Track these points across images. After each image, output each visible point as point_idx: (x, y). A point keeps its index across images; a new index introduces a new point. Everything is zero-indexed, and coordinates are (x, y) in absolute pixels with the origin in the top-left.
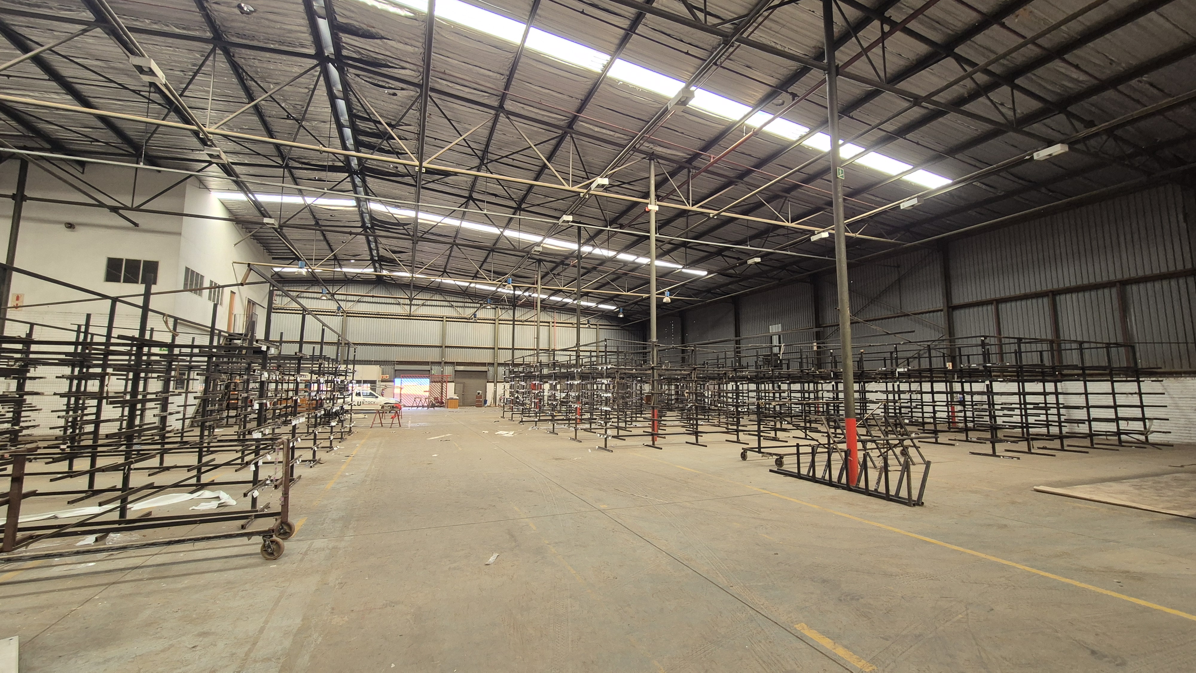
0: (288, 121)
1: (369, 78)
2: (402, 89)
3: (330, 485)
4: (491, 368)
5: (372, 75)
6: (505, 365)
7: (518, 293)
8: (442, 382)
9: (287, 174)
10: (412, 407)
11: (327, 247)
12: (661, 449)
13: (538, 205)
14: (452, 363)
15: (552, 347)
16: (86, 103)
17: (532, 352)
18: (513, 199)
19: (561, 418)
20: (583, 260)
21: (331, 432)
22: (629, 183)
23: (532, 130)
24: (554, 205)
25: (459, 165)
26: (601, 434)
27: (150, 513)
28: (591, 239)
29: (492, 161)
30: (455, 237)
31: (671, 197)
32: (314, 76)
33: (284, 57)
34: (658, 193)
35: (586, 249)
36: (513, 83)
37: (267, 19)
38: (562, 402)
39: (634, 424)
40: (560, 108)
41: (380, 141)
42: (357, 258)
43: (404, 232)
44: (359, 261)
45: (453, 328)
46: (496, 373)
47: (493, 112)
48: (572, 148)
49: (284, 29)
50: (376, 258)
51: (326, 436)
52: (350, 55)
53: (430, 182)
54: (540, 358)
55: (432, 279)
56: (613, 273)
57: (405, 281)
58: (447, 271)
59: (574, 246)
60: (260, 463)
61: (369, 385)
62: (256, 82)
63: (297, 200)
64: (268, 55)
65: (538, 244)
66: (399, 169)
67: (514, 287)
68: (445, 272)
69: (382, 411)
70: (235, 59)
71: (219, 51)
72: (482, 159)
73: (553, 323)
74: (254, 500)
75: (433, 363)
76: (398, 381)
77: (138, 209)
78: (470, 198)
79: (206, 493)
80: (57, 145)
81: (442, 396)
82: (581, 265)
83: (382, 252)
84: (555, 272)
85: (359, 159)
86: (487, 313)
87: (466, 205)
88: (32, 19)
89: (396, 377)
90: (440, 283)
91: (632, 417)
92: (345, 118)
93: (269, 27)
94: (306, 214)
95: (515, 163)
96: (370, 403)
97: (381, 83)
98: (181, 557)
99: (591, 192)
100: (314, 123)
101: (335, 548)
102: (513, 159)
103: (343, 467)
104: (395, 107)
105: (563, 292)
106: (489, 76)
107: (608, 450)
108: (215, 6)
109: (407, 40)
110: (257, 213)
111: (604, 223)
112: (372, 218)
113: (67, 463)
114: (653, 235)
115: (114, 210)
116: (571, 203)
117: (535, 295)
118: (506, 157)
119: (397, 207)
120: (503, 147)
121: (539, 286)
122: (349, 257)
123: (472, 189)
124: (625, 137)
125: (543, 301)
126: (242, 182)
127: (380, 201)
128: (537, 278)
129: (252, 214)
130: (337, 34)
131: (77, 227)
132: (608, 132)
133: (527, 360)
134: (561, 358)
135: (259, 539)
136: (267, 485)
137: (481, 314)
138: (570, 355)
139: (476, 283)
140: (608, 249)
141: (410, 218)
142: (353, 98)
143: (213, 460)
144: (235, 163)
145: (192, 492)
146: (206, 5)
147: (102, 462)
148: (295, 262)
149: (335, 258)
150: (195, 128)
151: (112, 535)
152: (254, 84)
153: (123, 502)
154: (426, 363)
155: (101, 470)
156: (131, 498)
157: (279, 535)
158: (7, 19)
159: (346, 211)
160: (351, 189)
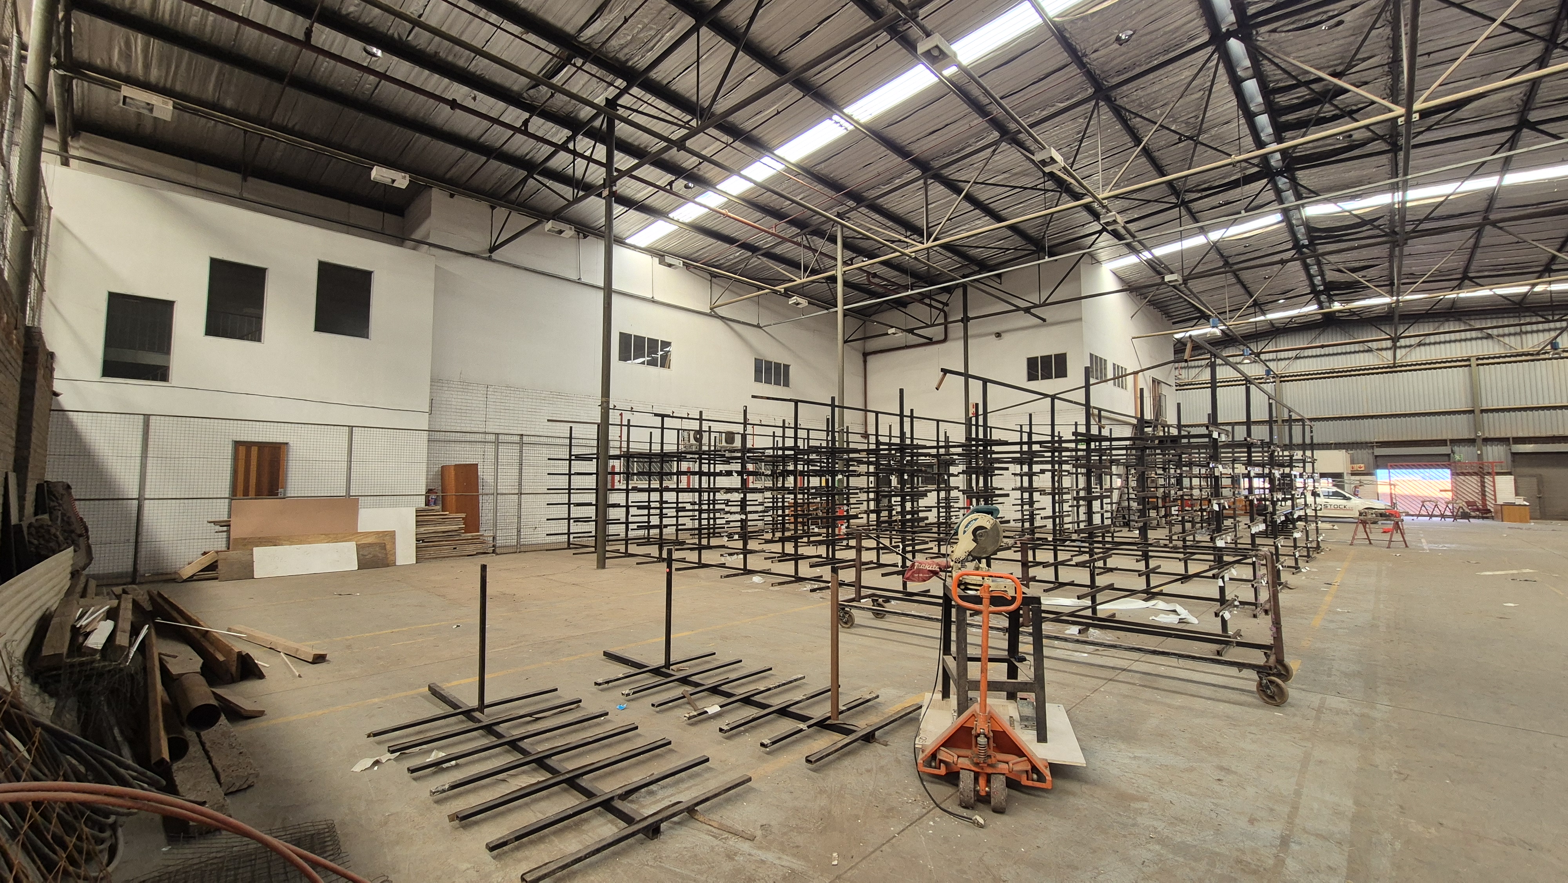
0: (1181, 145)
1: (1293, 23)
2: (1354, 6)
3: (1317, 621)
5: (1297, 17)
8: (1481, 474)
9: (1183, 212)
10: (1418, 516)
11: (1242, 291)
14: (1503, 440)
16: (999, 219)
21: (1296, 547)
27: (1114, 615)
30: (1488, 210)
32: (1209, 68)
33: (1170, 67)
37: (1147, 34)
41: (1317, 108)
42: (1290, 294)
43: (1377, 232)
44: (1291, 297)
45: (1488, 375)
49: (1169, 32)
50: (1322, 288)
51: (1290, 551)
52: (1260, 9)
53: (1421, 133)
55: (1441, 295)
57: (1381, 311)
58: (1471, 275)
60: (1226, 579)
61: (1330, 480)
62: (1141, 117)
63: (1199, 241)
64: (1151, 76)
66: (1354, 137)
68: (1466, 278)
69: (1366, 519)
70: (1117, 103)
71: (1101, 103)
72: (1551, 39)
74: (1224, 622)
75: (1454, 442)
76: (1382, 474)
77: (1045, 304)
78: (1523, 125)
79: (1160, 604)
80: (983, 266)
81: (1484, 500)
83: (1331, 276)
85: (1283, 152)
87: (1512, 142)
88: (960, 163)
89: (1378, 467)
90: (1454, 301)
92: (1257, 102)
93: (1152, 41)
94: (1213, 255)
96: (1338, 508)
97: (1313, 20)
98: (1162, 670)
100: (1213, 132)
101: (1364, 715)
103: (1328, 599)
104: (1341, 42)
108: (1094, 55)
110: (1151, 273)
112: (1310, 230)
115: (1027, 310)
119: (1353, 197)
122: (1276, 298)
123: (1526, 107)
126: (1138, 241)
127: (1326, 199)
129: (1149, 276)
131: (1003, 335)
135: (1251, 674)
136: (1236, 606)
141: (1383, 207)
142: (1267, 67)
143: (1159, 567)
144: (1127, 222)
145: (1146, 600)
146: (1085, 60)
147: (1062, 556)
148: (1202, 321)
149: (1255, 304)
150: (1088, 199)
151: (1091, 630)
152: (1138, 119)
153: (1094, 600)
154: (1443, 443)
155: (1063, 563)
156: (1099, 598)
157: (1273, 675)
158: (945, 172)
159: (1268, 233)
160: (1274, 198)
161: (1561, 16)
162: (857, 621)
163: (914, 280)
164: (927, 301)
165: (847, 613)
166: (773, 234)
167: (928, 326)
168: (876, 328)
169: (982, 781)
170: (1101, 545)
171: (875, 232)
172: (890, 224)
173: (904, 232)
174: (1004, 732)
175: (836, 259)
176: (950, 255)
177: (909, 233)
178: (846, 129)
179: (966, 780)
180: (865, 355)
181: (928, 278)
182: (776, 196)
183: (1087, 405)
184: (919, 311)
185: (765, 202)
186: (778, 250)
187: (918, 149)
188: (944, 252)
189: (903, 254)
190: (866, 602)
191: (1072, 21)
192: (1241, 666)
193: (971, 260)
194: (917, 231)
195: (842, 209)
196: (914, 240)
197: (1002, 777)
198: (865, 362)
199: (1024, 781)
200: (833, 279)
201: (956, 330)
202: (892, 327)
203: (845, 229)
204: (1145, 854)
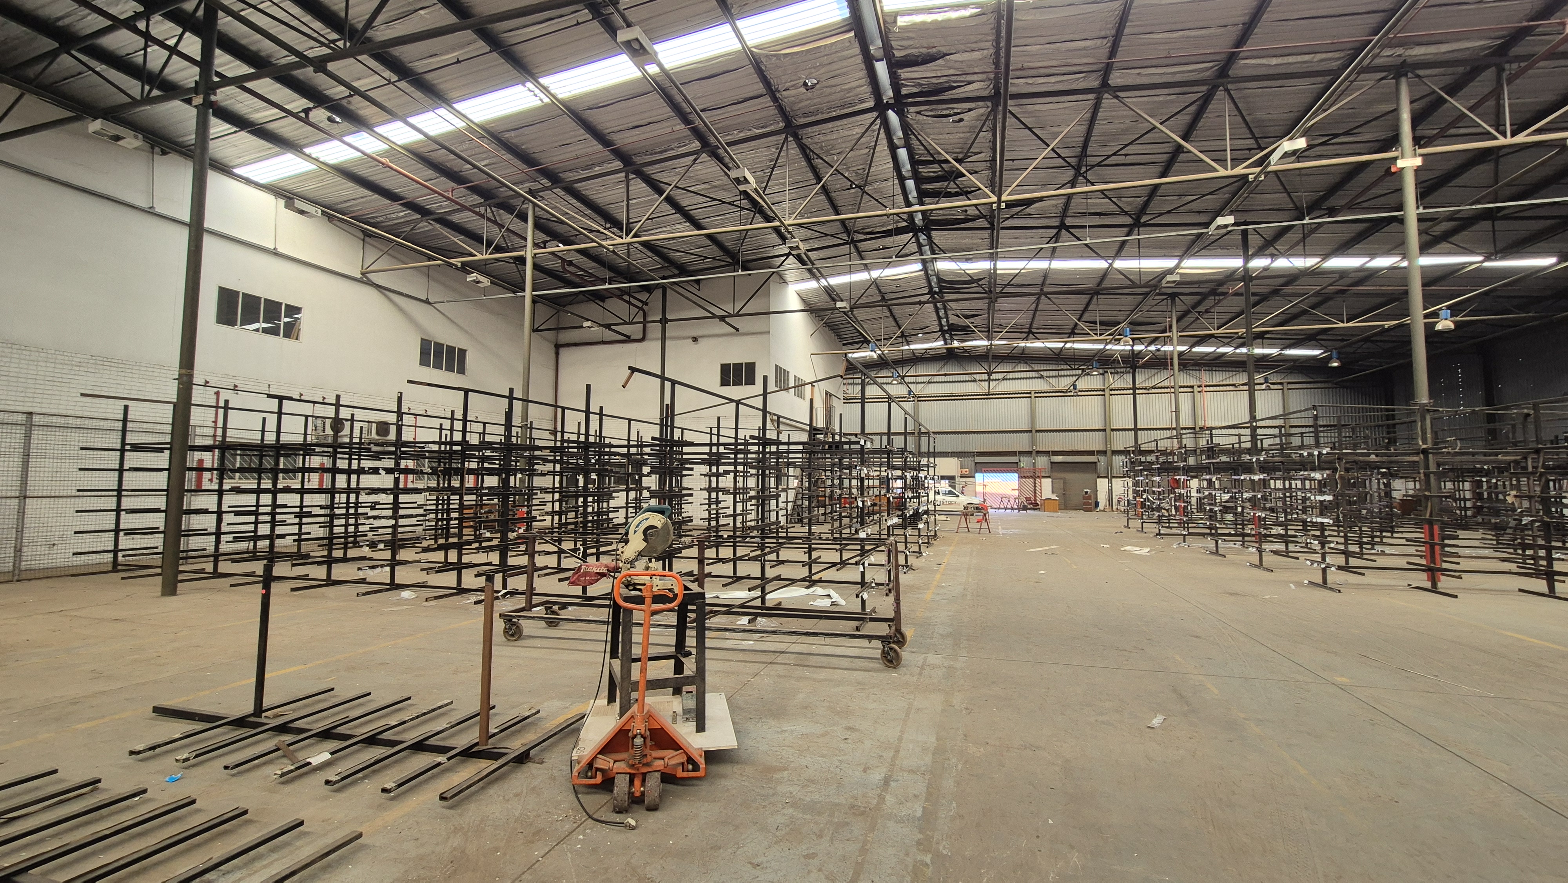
0: (852, 191)
1: (931, 110)
2: (970, 110)
3: (928, 596)
4: (1102, 458)
5: (934, 107)
6: (1125, 452)
7: (1138, 348)
8: (1034, 477)
9: (853, 250)
10: (999, 508)
11: (894, 324)
12: (1456, 597)
13: (1169, 212)
14: (1047, 453)
15: (1200, 423)
16: (699, 227)
17: (1168, 433)
18: (1126, 213)
19: (1227, 531)
20: (1254, 282)
21: (919, 536)
22: (1347, 133)
23: (1154, 102)
24: (1194, 206)
25: (1045, 186)
26: (1313, 562)
27: (780, 604)
28: (1268, 246)
29: (1093, 166)
30: (1043, 284)
31: (1453, 131)
32: (874, 131)
33: (845, 121)
34: (1419, 133)
35: (1258, 263)
36: (1122, 43)
37: (827, 87)
38: (1225, 507)
39: (1379, 548)
40: (1201, 52)
41: (946, 183)
42: (926, 330)
43: (980, 289)
44: (927, 334)
45: (1043, 404)
46: (1110, 465)
47: (1092, 96)
48: (1228, 106)
49: (845, 90)
50: (946, 328)
51: (915, 539)
52: (909, 92)
53: (1007, 219)
54: (1184, 441)
55: (1015, 344)
56: (1317, 294)
57: (982, 351)
58: (1034, 330)
59: (1236, 263)
60: (866, 565)
61: (947, 481)
62: (822, 158)
63: (863, 276)
64: (830, 125)
65: (1170, 271)
66: (969, 212)
67: (1133, 340)
68: (1030, 332)
69: (967, 512)
70: (803, 141)
71: (790, 139)
72: (1077, 169)
73: (1200, 386)
74: (863, 602)
75: (1022, 453)
76: (979, 476)
77: (738, 315)
78: (1062, 226)
79: (818, 590)
80: (683, 270)
81: (1035, 496)
82: (1252, 290)
83: (953, 319)
84: (1201, 308)
85: (923, 212)
86: (1093, 381)
87: (1056, 238)
88: (662, 164)
89: (977, 471)
90: (1024, 349)
91: (1373, 537)
92: (906, 168)
93: (831, 94)
94: (873, 290)
95: (1130, 159)
96: (951, 504)
97: (944, 112)
98: (814, 649)
99: (1270, 169)
100: (876, 185)
101: (950, 667)
102: (1126, 155)
103: (938, 576)
104: (962, 135)
105: (1216, 338)
106: (1085, 49)
107: (1331, 589)
108: (785, 93)
109: (973, 46)
110: (827, 298)
111: (1295, 213)
112: (940, 280)
113: (714, 549)
114: (1412, 211)
115: (722, 318)
116: (1227, 196)
117: (1168, 348)
118: (1114, 154)
119: (968, 260)
120: (1109, 142)
121: (1175, 334)
122: (916, 332)
123: (1064, 213)
124: (1337, 55)
125: (1181, 354)
126: (817, 268)
127: (950, 257)
128: (1171, 322)
129: (823, 301)
130: (895, 73)
131: (699, 340)
132: (1300, 58)
133: (1162, 445)
134: (1223, 440)
135: (877, 644)
136: (873, 588)
137: (1082, 384)
138: (1239, 435)
139: (1074, 342)
140: (1305, 255)
141: (984, 271)
142: (915, 142)
143: (820, 557)
144: (809, 250)
145: (808, 588)
146: (778, 95)
147: (740, 552)
148: (865, 345)
149: (903, 335)
150: (777, 223)
151: (759, 619)
152: (820, 161)
153: (763, 590)
154: (1013, 454)
155: (741, 558)
156: (768, 588)
157: (894, 642)
158: (649, 170)
159: (911, 278)
160: (916, 250)
161: (1083, 154)
162: (526, 632)
163: (612, 275)
164: (626, 298)
165: (514, 624)
166: (449, 199)
167: (625, 323)
168: (568, 319)
169: (637, 782)
170: (775, 541)
171: (571, 218)
172: (589, 212)
173: (603, 223)
174: (662, 728)
175: (525, 239)
176: (650, 254)
177: (608, 225)
178: (541, 100)
179: (621, 784)
180: (558, 347)
181: (629, 274)
182: (453, 157)
183: (764, 411)
184: (617, 306)
185: (439, 160)
186: (456, 218)
187: (623, 140)
188: (645, 250)
189: (601, 245)
190: (539, 611)
191: (767, 56)
192: (870, 638)
193: (671, 262)
194: (616, 223)
195: (535, 186)
196: (613, 233)
197: (656, 774)
198: (557, 354)
199: (680, 774)
200: (522, 260)
201: (655, 330)
202: (588, 320)
203: (537, 209)
204: (780, 819)
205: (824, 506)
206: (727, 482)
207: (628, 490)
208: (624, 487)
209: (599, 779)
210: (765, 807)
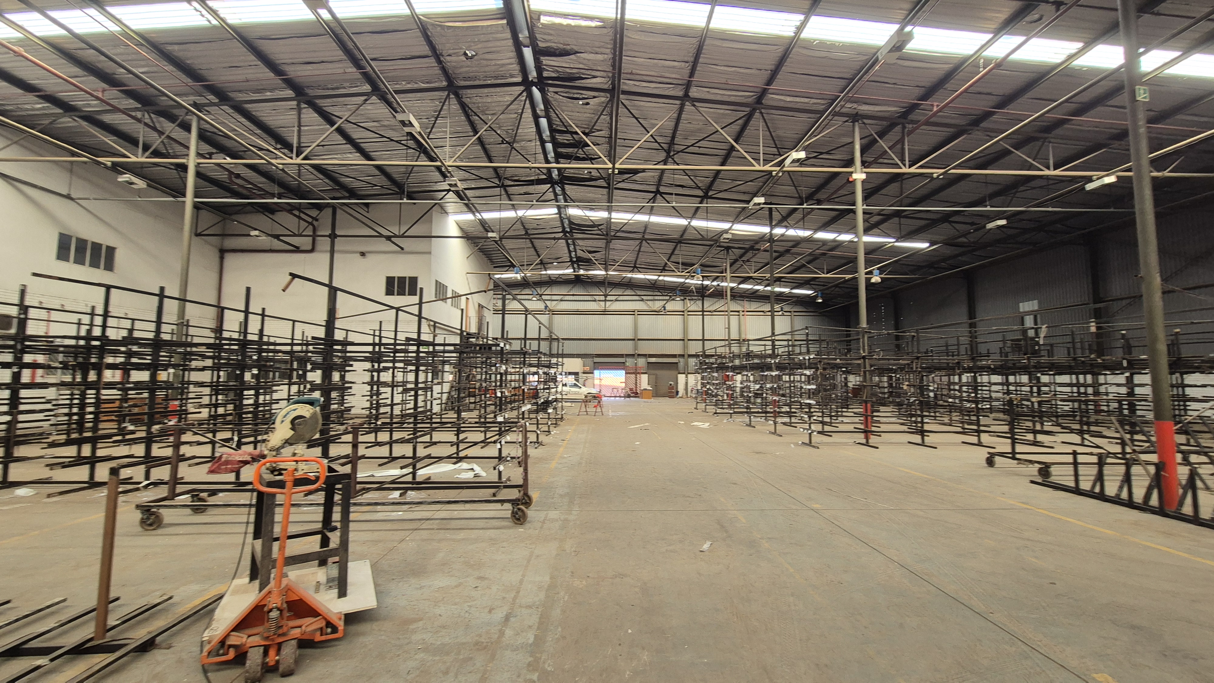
0: (503, 146)
1: (566, 93)
2: (594, 97)
3: (553, 464)
4: (681, 360)
5: (567, 90)
6: (696, 356)
7: (706, 283)
8: (636, 373)
9: (503, 192)
10: (609, 397)
11: (535, 253)
12: (877, 448)
13: (726, 190)
14: (644, 356)
15: (743, 337)
16: (369, 158)
17: (723, 343)
18: (699, 188)
19: (756, 410)
20: (776, 243)
21: (549, 418)
22: (827, 153)
23: (718, 113)
24: (742, 188)
25: (646, 161)
26: (804, 429)
27: (429, 478)
28: (784, 220)
29: (678, 152)
30: (644, 233)
31: (881, 160)
32: (521, 101)
33: (498, 89)
34: (864, 159)
35: (779, 231)
36: (698, 68)
37: (484, 59)
38: (756, 394)
39: (840, 419)
40: (747, 84)
41: (576, 150)
42: (560, 260)
43: (599, 232)
44: (561, 263)
45: (644, 321)
46: (687, 364)
47: (678, 102)
48: (762, 124)
49: (499, 65)
50: (575, 259)
51: (545, 421)
52: (549, 75)
53: (620, 182)
54: (733, 349)
55: (624, 275)
56: (810, 254)
57: (600, 279)
58: (637, 266)
59: (766, 230)
60: (503, 443)
61: (573, 376)
62: (478, 116)
63: (511, 214)
64: (486, 90)
65: (726, 231)
66: (593, 174)
67: (703, 277)
68: (635, 267)
69: (587, 400)
70: (463, 100)
71: (452, 96)
72: (668, 152)
73: (743, 311)
74: (500, 473)
75: (628, 356)
76: (596, 372)
77: (403, 236)
78: (657, 192)
79: (464, 465)
80: (352, 193)
81: (636, 387)
82: (774, 249)
83: (580, 253)
84: (744, 259)
85: (559, 169)
86: (676, 305)
87: (654, 200)
88: (334, 99)
89: (595, 369)
90: (631, 279)
91: (837, 412)
92: (546, 134)
93: (487, 66)
94: (518, 226)
95: (702, 150)
96: (575, 393)
97: (575, 96)
98: (456, 514)
99: (785, 169)
100: (523, 143)
101: (566, 520)
102: (700, 147)
103: (561, 449)
104: (588, 115)
105: (753, 279)
106: (674, 67)
107: (814, 447)
108: (448, 58)
109: (597, 49)
110: (482, 229)
111: (798, 201)
112: (571, 223)
113: (373, 435)
114: (860, 207)
115: (388, 238)
116: (761, 184)
117: (724, 284)
118: (692, 145)
119: (591, 209)
120: (688, 136)
121: (728, 275)
122: (552, 261)
123: (659, 183)
124: (822, 102)
125: (732, 289)
126: (472, 204)
127: (578, 206)
128: (726, 266)
129: (478, 231)
130: (539, 59)
131: (367, 254)
132: (803, 100)
133: (720, 351)
134: (756, 349)
135: (508, 506)
136: (508, 461)
137: (670, 306)
138: (765, 345)
139: (664, 276)
140: (804, 228)
141: (603, 219)
142: (553, 115)
143: (466, 438)
144: (466, 189)
145: (455, 463)
146: (442, 59)
147: (396, 436)
148: (512, 268)
149: (542, 263)
150: (439, 164)
151: (409, 492)
152: (477, 118)
153: (414, 467)
154: (621, 356)
155: (396, 441)
156: (418, 465)
157: (522, 504)
158: (321, 102)
159: (549, 219)
160: (553, 198)
161: (672, 143)
162: (167, 520)
163: (282, 191)
164: (296, 213)
165: (153, 513)
166: (97, 98)
167: (295, 235)
168: (234, 226)
169: (272, 652)
170: (428, 425)
171: (240, 135)
172: (258, 131)
173: (274, 144)
174: (301, 599)
175: (188, 148)
176: (321, 176)
177: (279, 146)
178: (209, 21)
179: (255, 658)
180: (223, 252)
181: (299, 192)
182: (103, 58)
183: (420, 316)
184: (288, 220)
185: (89, 59)
186: (108, 118)
187: (296, 72)
188: (315, 172)
189: (270, 163)
190: (185, 499)
191: (433, 25)
192: (502, 502)
193: (342, 186)
194: (287, 145)
195: (200, 100)
196: (284, 154)
197: (293, 641)
198: (222, 258)
199: (318, 638)
200: (184, 168)
201: (324, 243)
202: (256, 229)
203: (202, 122)
204: (411, 664)
205: (474, 396)
206: (386, 377)
207: (290, 384)
208: (286, 381)
209: (232, 654)
210: (399, 655)
